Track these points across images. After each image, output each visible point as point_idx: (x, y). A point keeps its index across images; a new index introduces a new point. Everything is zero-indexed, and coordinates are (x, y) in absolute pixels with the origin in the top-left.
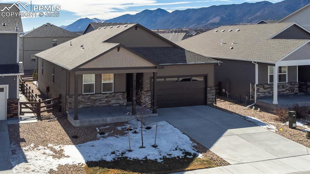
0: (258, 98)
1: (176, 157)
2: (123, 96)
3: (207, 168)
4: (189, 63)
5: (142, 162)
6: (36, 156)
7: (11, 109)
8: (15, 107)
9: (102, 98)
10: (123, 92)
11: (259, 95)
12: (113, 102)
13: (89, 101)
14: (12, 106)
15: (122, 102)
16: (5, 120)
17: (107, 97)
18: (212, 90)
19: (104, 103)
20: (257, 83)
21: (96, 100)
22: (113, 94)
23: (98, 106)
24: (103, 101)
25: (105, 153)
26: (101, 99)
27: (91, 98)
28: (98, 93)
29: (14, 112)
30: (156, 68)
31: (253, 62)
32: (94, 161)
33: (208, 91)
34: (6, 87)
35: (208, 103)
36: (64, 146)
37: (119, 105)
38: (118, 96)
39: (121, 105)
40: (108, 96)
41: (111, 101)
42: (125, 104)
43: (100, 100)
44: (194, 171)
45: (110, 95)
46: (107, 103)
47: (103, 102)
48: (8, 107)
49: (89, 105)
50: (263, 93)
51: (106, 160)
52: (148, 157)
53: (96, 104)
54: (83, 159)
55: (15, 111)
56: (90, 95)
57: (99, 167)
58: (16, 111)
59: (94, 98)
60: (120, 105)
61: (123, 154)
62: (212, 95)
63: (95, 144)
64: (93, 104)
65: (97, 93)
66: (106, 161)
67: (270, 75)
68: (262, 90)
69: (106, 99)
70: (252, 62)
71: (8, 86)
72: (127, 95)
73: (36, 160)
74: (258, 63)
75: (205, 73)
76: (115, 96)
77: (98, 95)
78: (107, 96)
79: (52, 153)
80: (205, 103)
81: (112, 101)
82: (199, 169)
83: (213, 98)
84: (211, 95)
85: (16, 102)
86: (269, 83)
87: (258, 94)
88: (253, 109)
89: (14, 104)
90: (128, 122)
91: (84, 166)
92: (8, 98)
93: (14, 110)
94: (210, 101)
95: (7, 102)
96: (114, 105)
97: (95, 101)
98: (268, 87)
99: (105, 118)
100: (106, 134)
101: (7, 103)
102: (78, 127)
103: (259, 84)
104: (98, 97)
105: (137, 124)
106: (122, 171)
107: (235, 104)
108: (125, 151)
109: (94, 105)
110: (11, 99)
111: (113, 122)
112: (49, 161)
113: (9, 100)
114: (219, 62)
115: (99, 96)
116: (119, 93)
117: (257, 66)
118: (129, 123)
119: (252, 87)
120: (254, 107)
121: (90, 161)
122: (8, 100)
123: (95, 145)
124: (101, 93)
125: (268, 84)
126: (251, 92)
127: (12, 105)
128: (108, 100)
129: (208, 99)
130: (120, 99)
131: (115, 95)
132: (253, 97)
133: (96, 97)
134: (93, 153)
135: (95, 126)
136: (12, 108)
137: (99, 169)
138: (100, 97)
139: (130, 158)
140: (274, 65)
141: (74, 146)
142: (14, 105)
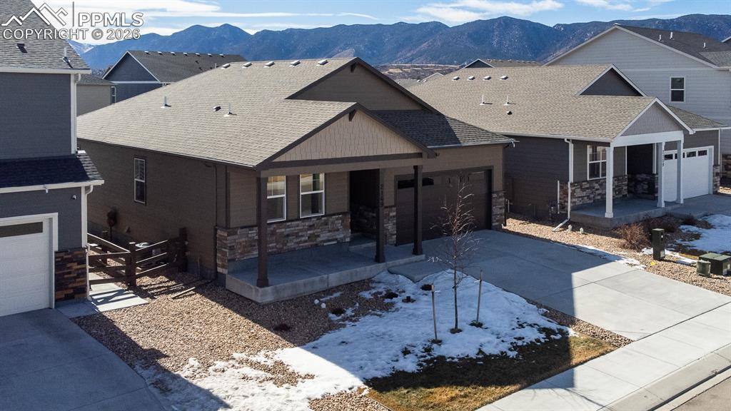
0: (572, 209)
1: (534, 341)
2: (343, 222)
3: (603, 354)
4: (465, 144)
5: (481, 363)
6: (237, 389)
7: (66, 276)
8: (78, 269)
9: (301, 231)
10: (344, 213)
11: (575, 202)
12: (324, 236)
13: (274, 238)
14: (69, 268)
15: (342, 236)
16: (50, 308)
17: (311, 227)
18: (501, 197)
19: (305, 241)
20: (571, 179)
21: (288, 235)
22: (323, 219)
23: (293, 250)
24: (302, 236)
25: (389, 355)
26: (298, 233)
27: (277, 231)
28: (293, 218)
29: (75, 285)
30: (419, 155)
31: (566, 140)
32: (380, 377)
33: (494, 201)
34: (51, 220)
35: (494, 224)
36: (276, 352)
37: (335, 242)
38: (333, 223)
39: (340, 243)
40: (313, 225)
41: (318, 236)
42: (348, 240)
43: (297, 236)
44: (585, 364)
45: (318, 221)
46: (311, 241)
47: (303, 239)
48: (57, 273)
49: (273, 248)
50: (580, 199)
51: (406, 370)
52: (484, 349)
53: (288, 244)
54: (352, 376)
55: (77, 280)
56: (275, 226)
57: (406, 388)
58: (81, 281)
59: (283, 230)
60: (338, 242)
61: (428, 350)
62: (501, 208)
63: (348, 339)
64: (281, 246)
65: (290, 218)
66: (406, 373)
67: (590, 164)
68: (579, 193)
69: (309, 232)
70: (564, 139)
71: (55, 216)
72: (352, 218)
73: (244, 396)
74: (574, 141)
75: (487, 164)
76: (327, 224)
77: (293, 223)
78: (311, 224)
79: (262, 374)
80: (488, 225)
81: (322, 235)
82: (592, 359)
83: (501, 215)
84: (498, 210)
85: (80, 256)
86: (588, 179)
87: (574, 200)
88: (569, 231)
89: (76, 264)
90: (373, 279)
91: (366, 392)
92: (56, 248)
93: (75, 278)
94: (497, 221)
95: (56, 258)
96: (325, 244)
97: (286, 239)
98: (588, 186)
99: (326, 275)
100: (349, 312)
101: (56, 262)
102: (270, 304)
103: (575, 183)
104: (293, 229)
105: (398, 281)
106: (460, 388)
107: (530, 222)
108: (429, 343)
109: (285, 248)
110: (66, 251)
111: (342, 283)
112: (278, 395)
113: (61, 255)
114: (512, 140)
115: (296, 226)
116: (334, 215)
117: (571, 146)
118: (377, 281)
119: (561, 187)
120: (570, 227)
121: (371, 377)
122: (56, 253)
123: (350, 341)
124: (298, 219)
125: (587, 181)
126: (560, 198)
127: (69, 265)
128: (314, 234)
129: (493, 217)
130: (338, 230)
131: (328, 220)
132: (564, 207)
133: (288, 230)
134: (362, 360)
135: (305, 296)
136: (70, 273)
137: (408, 392)
138: (297, 228)
139: (453, 358)
140: (608, 144)
141: (297, 349)
142: (75, 266)
